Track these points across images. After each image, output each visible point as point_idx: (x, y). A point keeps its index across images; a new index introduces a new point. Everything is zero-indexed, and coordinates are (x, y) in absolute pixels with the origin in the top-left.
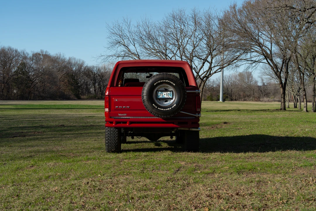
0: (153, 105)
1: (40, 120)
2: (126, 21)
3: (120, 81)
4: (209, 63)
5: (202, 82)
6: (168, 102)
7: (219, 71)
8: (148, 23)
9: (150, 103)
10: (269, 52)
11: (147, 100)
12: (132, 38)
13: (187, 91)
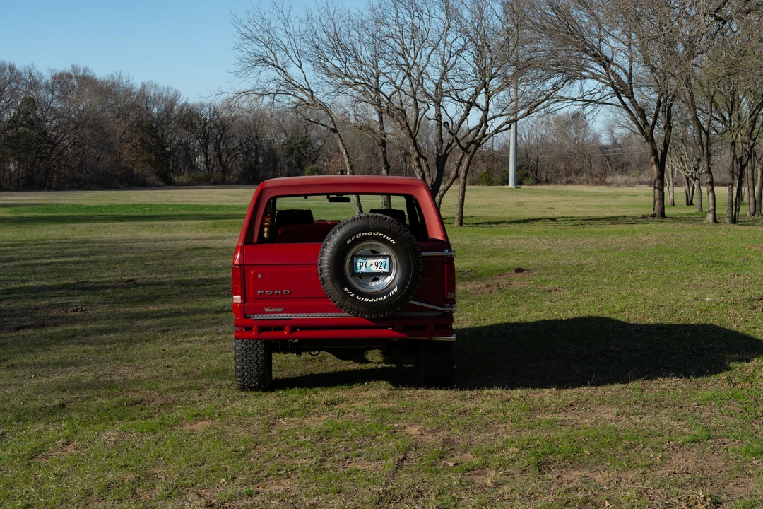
0: (346, 289)
1: (78, 263)
2: (280, 7)
3: (267, 220)
4: (482, 110)
5: (464, 154)
6: (380, 282)
7: (506, 129)
8: (332, 13)
9: (337, 287)
11: (331, 280)
12: (295, 49)
13: (424, 254)
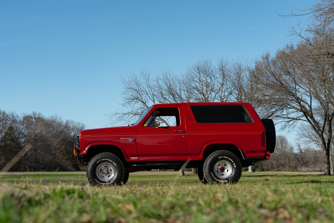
2: (145, 74)
8: (168, 77)
10: (308, 108)
12: (151, 93)
